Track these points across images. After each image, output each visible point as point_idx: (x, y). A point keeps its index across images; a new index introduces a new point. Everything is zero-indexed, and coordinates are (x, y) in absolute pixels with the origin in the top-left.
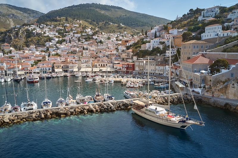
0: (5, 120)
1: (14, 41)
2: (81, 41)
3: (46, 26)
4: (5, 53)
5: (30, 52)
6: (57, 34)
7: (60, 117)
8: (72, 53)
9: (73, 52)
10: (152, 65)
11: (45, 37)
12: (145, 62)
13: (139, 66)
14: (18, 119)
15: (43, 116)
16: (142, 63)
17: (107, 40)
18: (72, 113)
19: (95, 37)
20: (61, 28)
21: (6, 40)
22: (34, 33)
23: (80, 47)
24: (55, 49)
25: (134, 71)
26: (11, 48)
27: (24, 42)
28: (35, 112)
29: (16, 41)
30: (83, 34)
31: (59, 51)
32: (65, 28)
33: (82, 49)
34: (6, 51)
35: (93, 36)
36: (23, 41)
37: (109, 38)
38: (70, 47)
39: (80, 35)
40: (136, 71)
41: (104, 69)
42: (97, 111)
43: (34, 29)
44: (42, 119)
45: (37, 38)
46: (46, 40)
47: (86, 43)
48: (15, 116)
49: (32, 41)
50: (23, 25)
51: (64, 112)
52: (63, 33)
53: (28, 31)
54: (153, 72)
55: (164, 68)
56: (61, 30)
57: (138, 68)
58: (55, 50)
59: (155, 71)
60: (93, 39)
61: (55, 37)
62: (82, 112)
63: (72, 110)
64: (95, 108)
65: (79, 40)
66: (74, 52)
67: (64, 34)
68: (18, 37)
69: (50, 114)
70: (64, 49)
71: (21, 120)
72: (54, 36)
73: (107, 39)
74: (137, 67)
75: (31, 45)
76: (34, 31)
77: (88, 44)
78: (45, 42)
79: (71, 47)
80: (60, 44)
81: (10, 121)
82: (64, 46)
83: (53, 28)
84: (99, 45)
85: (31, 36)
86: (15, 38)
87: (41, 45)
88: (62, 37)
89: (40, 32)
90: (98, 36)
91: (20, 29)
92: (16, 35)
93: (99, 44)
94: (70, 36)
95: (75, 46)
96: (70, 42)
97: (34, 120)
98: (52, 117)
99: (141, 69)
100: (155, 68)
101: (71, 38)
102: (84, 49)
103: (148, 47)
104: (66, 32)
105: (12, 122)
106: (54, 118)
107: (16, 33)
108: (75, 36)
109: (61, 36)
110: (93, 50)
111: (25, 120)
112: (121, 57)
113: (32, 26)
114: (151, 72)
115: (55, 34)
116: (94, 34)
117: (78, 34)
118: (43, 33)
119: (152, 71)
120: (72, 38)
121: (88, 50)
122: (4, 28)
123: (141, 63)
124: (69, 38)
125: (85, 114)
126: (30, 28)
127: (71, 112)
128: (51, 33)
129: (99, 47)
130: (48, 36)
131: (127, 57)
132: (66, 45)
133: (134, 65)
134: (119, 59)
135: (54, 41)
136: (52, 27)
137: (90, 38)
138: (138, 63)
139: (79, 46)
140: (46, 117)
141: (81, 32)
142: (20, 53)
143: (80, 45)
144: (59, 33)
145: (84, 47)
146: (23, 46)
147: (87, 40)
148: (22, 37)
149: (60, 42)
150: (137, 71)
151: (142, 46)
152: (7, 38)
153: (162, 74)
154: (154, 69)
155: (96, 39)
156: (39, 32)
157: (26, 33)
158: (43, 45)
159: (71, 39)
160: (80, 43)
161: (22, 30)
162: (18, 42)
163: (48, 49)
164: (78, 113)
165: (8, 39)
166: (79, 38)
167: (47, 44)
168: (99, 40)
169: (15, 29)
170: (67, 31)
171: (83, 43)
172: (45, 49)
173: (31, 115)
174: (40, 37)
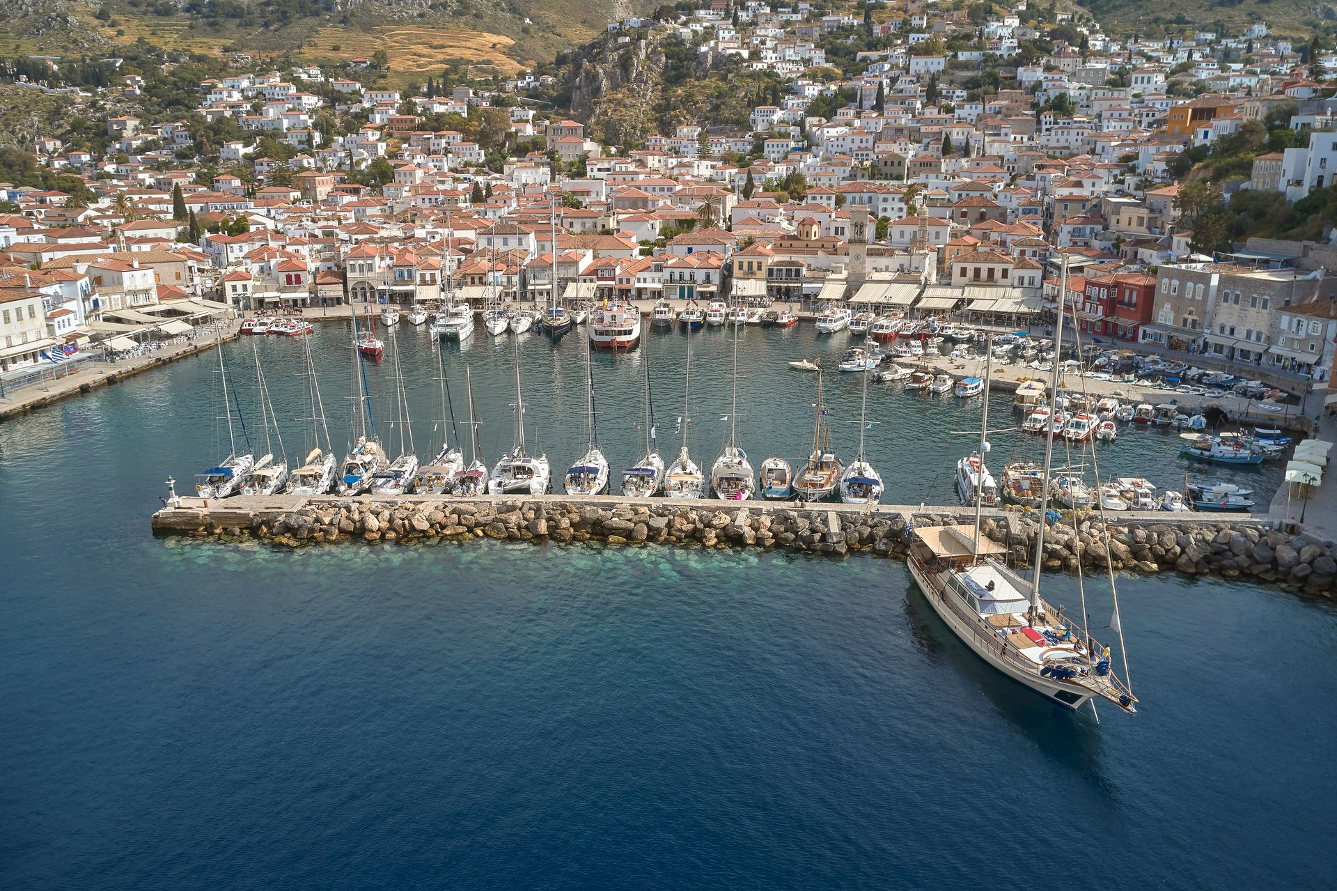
0: (415, 523)
1: (610, 101)
2: (944, 102)
3: (768, 10)
4: (560, 171)
5: (670, 160)
6: (819, 57)
7: (605, 543)
8: (875, 172)
9: (885, 170)
10: (1259, 302)
11: (755, 76)
12: (1215, 280)
13: (1179, 302)
14: (459, 524)
15: (543, 527)
16: (1201, 286)
17: (1100, 93)
18: (653, 535)
19: (1027, 75)
20: (846, 20)
21: (576, 96)
22: (705, 54)
23: (927, 135)
24: (793, 144)
25: (1149, 330)
26: (588, 145)
27: (654, 109)
28: (520, 505)
29: (620, 103)
30: (963, 56)
31: (809, 159)
32: (867, 17)
33: (935, 149)
34: (564, 159)
35: (1020, 69)
36: (647, 103)
37: (1120, 80)
38: (871, 139)
39: (942, 60)
40: (1161, 326)
41: (985, 299)
42: (759, 542)
43: (710, 33)
44: (539, 539)
45: (712, 83)
46: (758, 94)
47: (970, 111)
48: (453, 512)
49: (688, 99)
50: (657, 17)
51: (623, 524)
52: (850, 53)
53: (676, 45)
54: (1255, 347)
55: (1325, 330)
56: (847, 30)
57: (1172, 316)
58: (790, 157)
59: (1270, 340)
60: (1014, 82)
61: (804, 76)
62: (698, 535)
63: (660, 522)
64: (756, 529)
65: (932, 95)
66: (889, 170)
67: (860, 55)
68: (628, 80)
69: (572, 525)
70: (840, 149)
71: (470, 530)
72: (802, 69)
73: (1110, 82)
74: (1168, 306)
75: (680, 123)
76: (704, 49)
77: (980, 118)
78: (752, 105)
79: (878, 137)
80: (824, 120)
81: (432, 526)
82: (845, 129)
83: (808, 20)
84: (1044, 127)
85: (685, 76)
86: (615, 87)
87: (727, 123)
88: (845, 72)
89: (733, 51)
90: (1048, 68)
91: (639, 39)
92: (618, 71)
93: (1047, 118)
94: (887, 67)
95: (899, 130)
96: (879, 107)
97: (511, 539)
98: (574, 538)
99: (1190, 318)
100: (1274, 326)
101: (886, 82)
102: (947, 149)
103: (1290, 175)
104: (872, 46)
105: (437, 533)
106: (583, 541)
107: (620, 57)
108: (912, 72)
109: (839, 71)
110: (1002, 158)
111: (480, 533)
112: (1113, 227)
113: (702, 12)
114: (1246, 347)
115: (810, 60)
116: (1029, 53)
117: (929, 60)
118: (745, 54)
119: (1254, 337)
120: (894, 80)
121: (974, 156)
122: (584, 22)
123: (1190, 285)
124: (877, 80)
125: (704, 547)
126: (686, 33)
127: (650, 528)
128: (790, 53)
129: (1040, 140)
130: (770, 73)
131: (1143, 232)
132: (857, 123)
133: (1149, 292)
134: (1096, 244)
135: (796, 101)
136: (799, 17)
137: (996, 82)
138: (1176, 283)
139: (923, 129)
140: (554, 533)
141: (955, 43)
142: (621, 173)
143: (932, 122)
144: (833, 53)
145: (947, 138)
146: (644, 131)
147: (980, 90)
148: (646, 83)
149: (826, 108)
150: (1166, 327)
151: (1261, 163)
152: (579, 88)
153: (1309, 365)
154: (1265, 331)
155: (1037, 86)
156: (729, 52)
157: (663, 59)
158: (737, 122)
159: (886, 91)
160: (932, 112)
161: (647, 45)
162: (625, 106)
163: (758, 149)
164: (679, 539)
165: (584, 90)
166: (934, 79)
167: (759, 120)
168: (1053, 94)
169: (620, 40)
170: (879, 39)
171: (950, 110)
172: (742, 145)
173: (503, 516)
174: (730, 76)
